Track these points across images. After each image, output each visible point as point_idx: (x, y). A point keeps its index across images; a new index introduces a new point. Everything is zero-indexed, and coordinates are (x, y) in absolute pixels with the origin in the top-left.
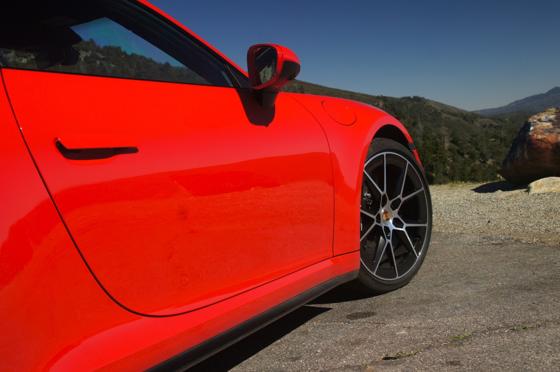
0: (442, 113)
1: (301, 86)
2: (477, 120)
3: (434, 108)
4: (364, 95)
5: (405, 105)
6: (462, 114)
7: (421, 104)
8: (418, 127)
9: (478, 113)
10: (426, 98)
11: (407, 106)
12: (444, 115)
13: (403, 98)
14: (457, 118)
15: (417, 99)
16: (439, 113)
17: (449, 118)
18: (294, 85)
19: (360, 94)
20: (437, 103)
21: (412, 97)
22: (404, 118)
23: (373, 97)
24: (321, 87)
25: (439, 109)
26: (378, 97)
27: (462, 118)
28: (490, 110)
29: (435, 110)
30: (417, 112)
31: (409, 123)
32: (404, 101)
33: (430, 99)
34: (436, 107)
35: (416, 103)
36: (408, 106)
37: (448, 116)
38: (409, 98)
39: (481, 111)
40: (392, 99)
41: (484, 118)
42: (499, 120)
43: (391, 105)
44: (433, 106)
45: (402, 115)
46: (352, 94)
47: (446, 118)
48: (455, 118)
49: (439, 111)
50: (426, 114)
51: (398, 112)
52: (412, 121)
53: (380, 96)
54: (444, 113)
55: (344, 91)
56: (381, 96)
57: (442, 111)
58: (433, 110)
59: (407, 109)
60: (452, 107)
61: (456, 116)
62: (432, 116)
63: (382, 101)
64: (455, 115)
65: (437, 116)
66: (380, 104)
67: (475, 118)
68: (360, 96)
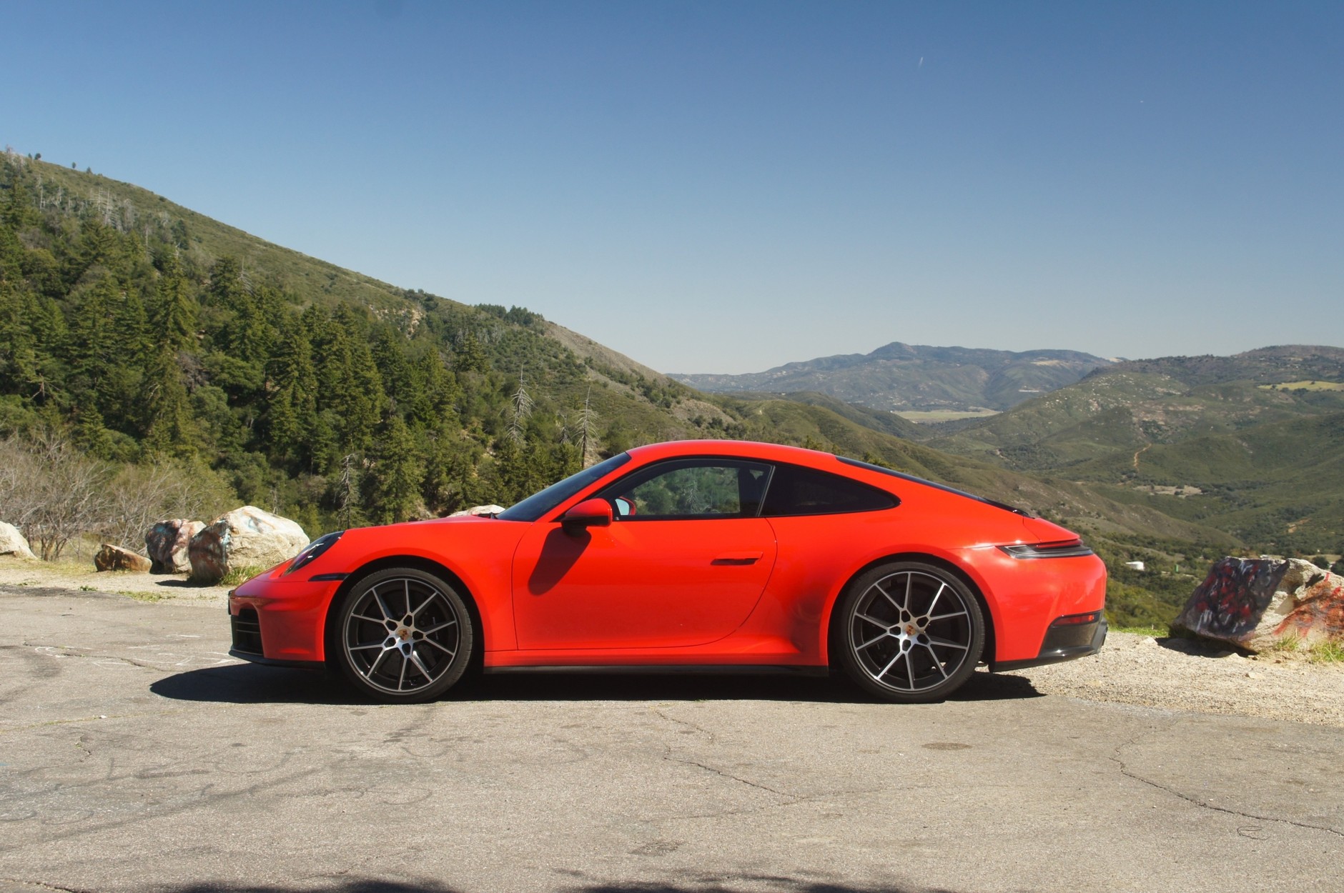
0: (588, 369)
1: (181, 223)
2: (678, 403)
3: (565, 350)
4: (370, 281)
5: (484, 330)
6: (642, 379)
7: (533, 332)
8: (516, 400)
9: (683, 382)
10: (547, 318)
11: (489, 333)
12: (592, 375)
13: (483, 308)
14: (627, 388)
15: (522, 317)
16: (579, 367)
17: (605, 385)
18: (160, 214)
19: (357, 275)
20: (576, 337)
21: (508, 310)
22: (479, 368)
23: (397, 292)
24: (243, 235)
25: (580, 355)
26: (411, 292)
27: (639, 391)
28: (718, 377)
29: (567, 357)
30: (516, 353)
31: (493, 385)
32: (483, 315)
33: (559, 322)
34: (571, 347)
35: (517, 327)
36: (494, 335)
37: (603, 379)
38: (499, 311)
39: (694, 377)
40: (452, 305)
41: (699, 399)
42: (739, 409)
43: (445, 322)
44: (565, 343)
45: (475, 359)
46: (334, 272)
47: (596, 382)
48: (621, 386)
49: (578, 362)
50: (542, 364)
51: (466, 349)
52: (502, 378)
53: (416, 291)
54: (592, 368)
55: (312, 260)
56: (421, 291)
57: (589, 361)
58: (562, 357)
59: (491, 341)
60: (617, 354)
61: (626, 383)
62: (558, 372)
63: (419, 307)
64: (623, 380)
65: (572, 374)
66: (412, 314)
67: (674, 397)
68: (358, 283)
